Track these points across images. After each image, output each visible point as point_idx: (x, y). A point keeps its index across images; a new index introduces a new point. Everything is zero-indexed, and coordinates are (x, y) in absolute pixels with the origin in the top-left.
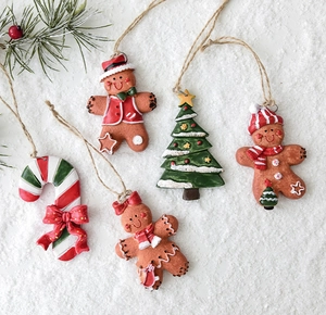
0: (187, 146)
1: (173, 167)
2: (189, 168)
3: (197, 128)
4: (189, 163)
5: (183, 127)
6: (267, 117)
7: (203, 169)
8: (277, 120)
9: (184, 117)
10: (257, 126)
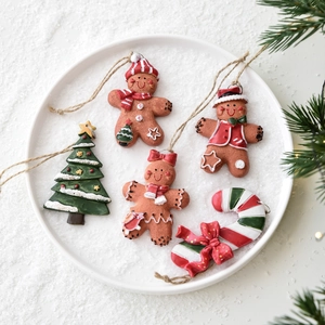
0: (79, 172)
1: (62, 190)
2: (77, 193)
3: (91, 156)
4: (78, 188)
5: (79, 154)
6: (143, 66)
7: (90, 196)
8: (151, 71)
9: (82, 145)
10: (133, 72)
